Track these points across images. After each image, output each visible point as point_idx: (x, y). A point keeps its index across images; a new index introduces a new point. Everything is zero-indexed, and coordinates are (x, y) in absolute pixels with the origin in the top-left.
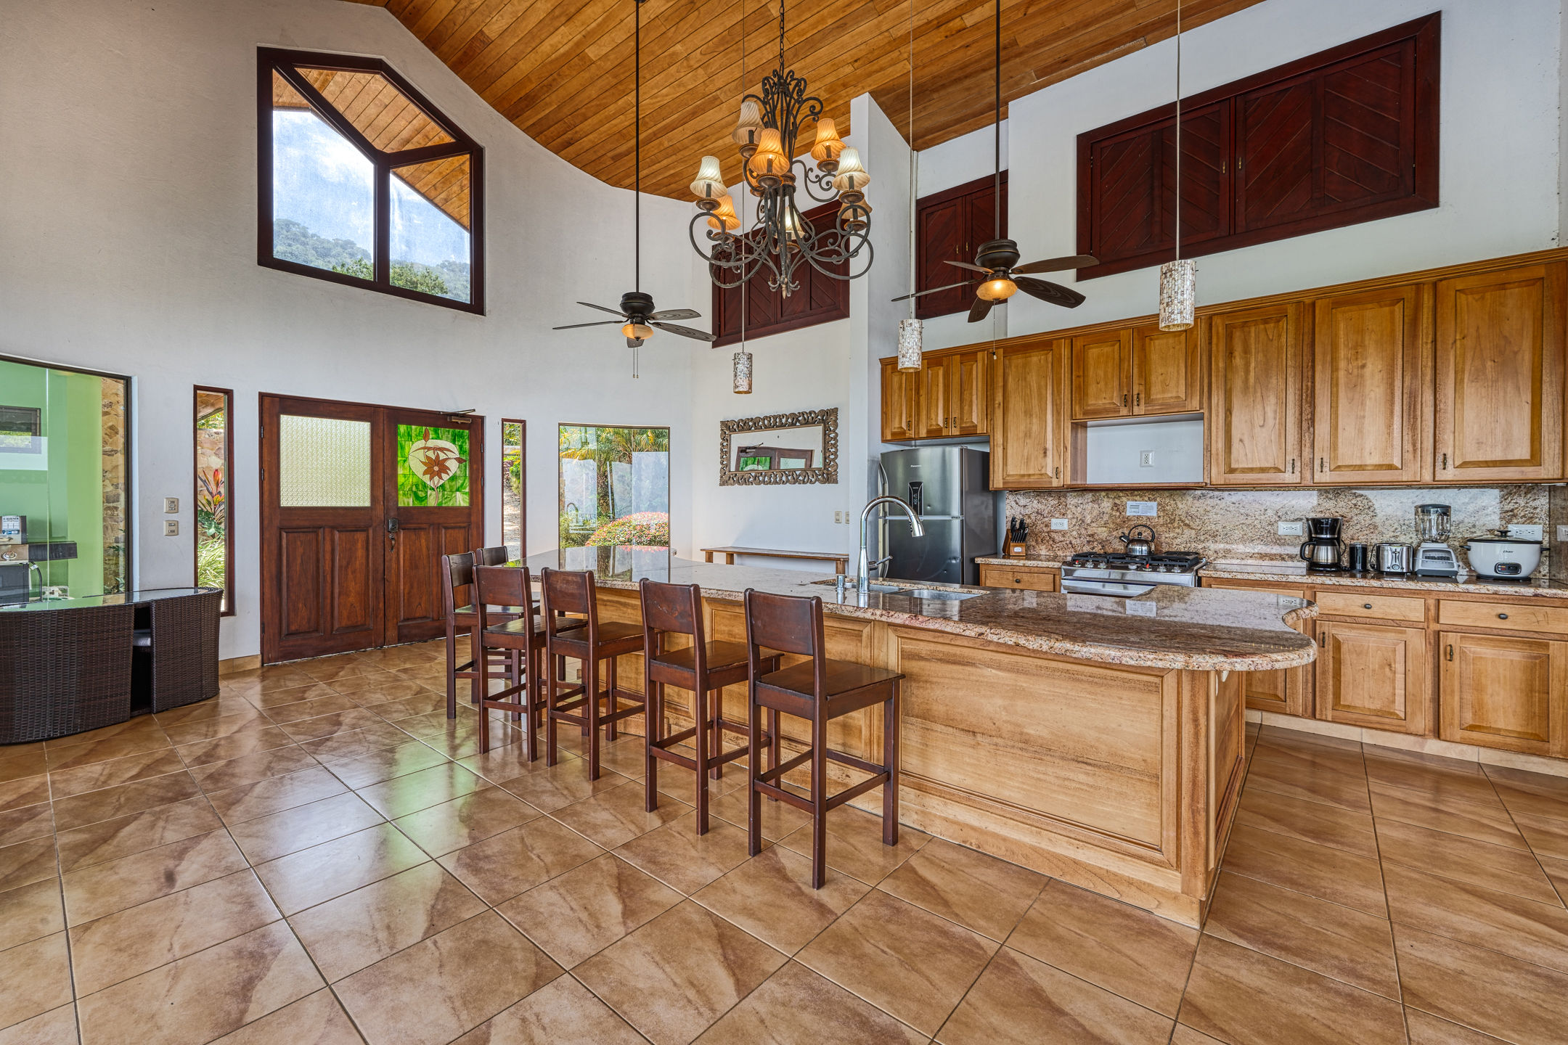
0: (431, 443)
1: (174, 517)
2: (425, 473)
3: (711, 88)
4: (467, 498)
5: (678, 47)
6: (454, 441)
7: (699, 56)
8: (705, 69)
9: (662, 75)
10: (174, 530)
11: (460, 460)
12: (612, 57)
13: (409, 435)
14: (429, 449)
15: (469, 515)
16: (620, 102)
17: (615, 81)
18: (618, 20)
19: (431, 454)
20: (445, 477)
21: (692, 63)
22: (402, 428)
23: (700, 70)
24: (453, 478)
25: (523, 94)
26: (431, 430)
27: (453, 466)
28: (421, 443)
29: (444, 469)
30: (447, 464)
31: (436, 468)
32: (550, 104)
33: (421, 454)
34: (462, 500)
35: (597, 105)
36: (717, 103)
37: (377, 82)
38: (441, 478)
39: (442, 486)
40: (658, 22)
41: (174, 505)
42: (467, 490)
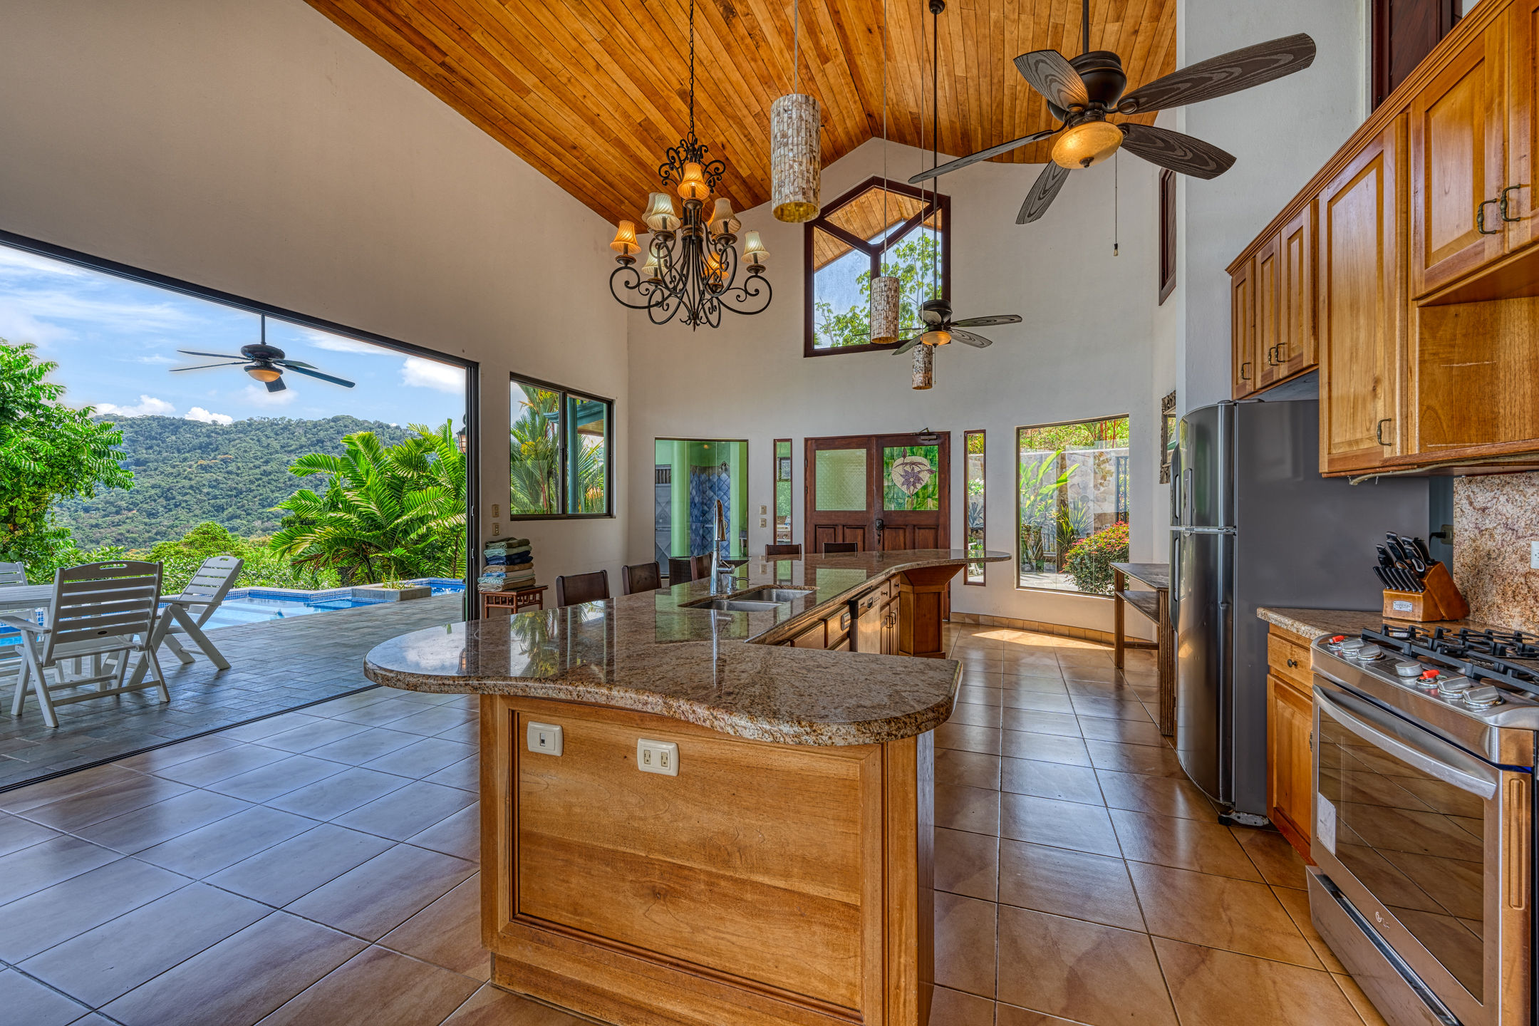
0: (908, 459)
1: (764, 516)
2: (903, 484)
3: (1044, 21)
4: (936, 503)
5: (993, 15)
6: (926, 456)
7: (1010, 7)
8: (1024, 12)
9: (1006, 46)
10: (764, 525)
11: (931, 472)
12: (970, 64)
13: (892, 456)
14: (907, 464)
15: (938, 518)
16: (1006, 92)
17: (989, 78)
18: (948, 36)
19: (908, 468)
20: (919, 486)
21: (1012, 17)
22: (887, 451)
23: (1023, 17)
24: (925, 487)
25: (959, 134)
26: (908, 449)
27: (926, 477)
28: (900, 461)
29: (919, 480)
30: (921, 475)
31: (912, 480)
32: (976, 130)
33: (900, 470)
34: (932, 505)
35: (997, 106)
36: (1060, 30)
37: (874, 197)
38: (915, 487)
39: (917, 494)
40: (965, 11)
41: (764, 510)
42: (937, 497)
